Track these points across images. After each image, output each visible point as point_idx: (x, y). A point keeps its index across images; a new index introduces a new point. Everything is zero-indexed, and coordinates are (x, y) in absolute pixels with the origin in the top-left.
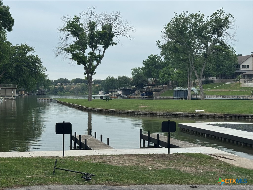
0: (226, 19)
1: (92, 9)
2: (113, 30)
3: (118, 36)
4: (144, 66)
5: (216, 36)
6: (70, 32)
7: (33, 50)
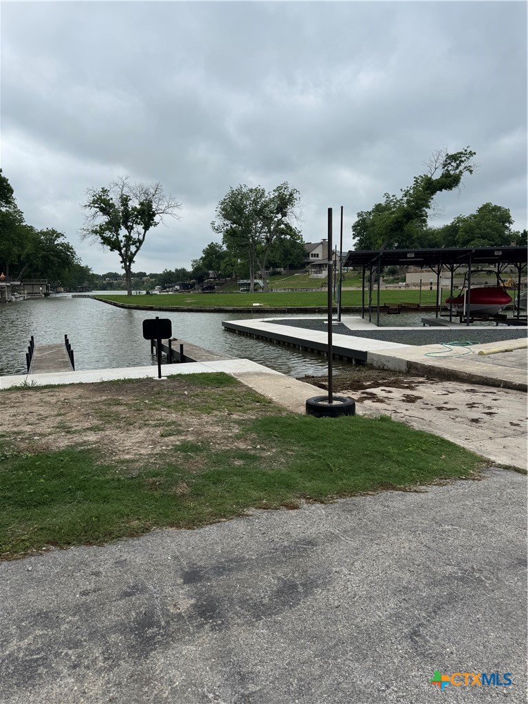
0: (291, 195)
1: (124, 178)
2: (154, 207)
3: (161, 215)
4: (204, 256)
5: (279, 216)
6: (98, 209)
7: (63, 235)
